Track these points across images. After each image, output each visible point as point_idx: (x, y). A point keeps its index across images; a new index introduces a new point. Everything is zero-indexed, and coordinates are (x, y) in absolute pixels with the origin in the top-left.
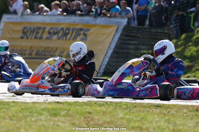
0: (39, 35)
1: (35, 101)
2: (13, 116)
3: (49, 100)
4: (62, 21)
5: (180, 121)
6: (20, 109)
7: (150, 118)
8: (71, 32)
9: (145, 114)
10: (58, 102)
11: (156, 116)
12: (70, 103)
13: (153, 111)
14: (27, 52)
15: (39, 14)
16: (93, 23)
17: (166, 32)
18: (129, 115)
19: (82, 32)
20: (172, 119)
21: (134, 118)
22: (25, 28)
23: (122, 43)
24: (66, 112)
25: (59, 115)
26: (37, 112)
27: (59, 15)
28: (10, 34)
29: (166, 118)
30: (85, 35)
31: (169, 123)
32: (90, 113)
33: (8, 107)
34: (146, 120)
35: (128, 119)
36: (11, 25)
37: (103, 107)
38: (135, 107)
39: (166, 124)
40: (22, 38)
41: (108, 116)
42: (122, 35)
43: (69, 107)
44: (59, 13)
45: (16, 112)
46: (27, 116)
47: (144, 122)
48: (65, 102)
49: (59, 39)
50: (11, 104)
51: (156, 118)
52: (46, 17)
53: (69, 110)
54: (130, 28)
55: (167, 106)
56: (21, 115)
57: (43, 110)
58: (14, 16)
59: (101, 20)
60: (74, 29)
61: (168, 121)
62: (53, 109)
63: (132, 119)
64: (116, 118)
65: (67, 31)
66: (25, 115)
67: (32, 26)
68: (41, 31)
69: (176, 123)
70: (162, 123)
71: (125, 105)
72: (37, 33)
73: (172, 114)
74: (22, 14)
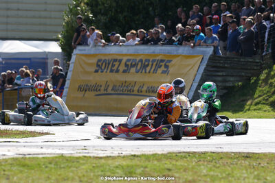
0: (115, 68)
1: (109, 155)
2: (84, 176)
3: (124, 153)
4: (141, 52)
5: (271, 176)
6: (91, 167)
7: (237, 173)
8: (151, 63)
9: (232, 169)
10: (134, 156)
11: (244, 171)
12: (148, 155)
13: (241, 163)
14: (103, 88)
15: (115, 44)
16: (175, 53)
17: (258, 61)
18: (214, 170)
19: (163, 64)
20: (263, 174)
21: (219, 174)
22: (99, 61)
23: (208, 75)
24: (142, 169)
25: (135, 173)
26: (110, 170)
27: (136, 45)
28: (83, 68)
29: (256, 173)
30: (167, 66)
31: (258, 179)
32: (169, 170)
33: (77, 165)
34: (233, 177)
35: (212, 176)
36: (83, 58)
37: (185, 159)
38: (221, 158)
39: (256, 181)
40: (96, 71)
41: (190, 173)
42: (207, 65)
43: (147, 163)
44: (137, 42)
45: (87, 171)
46: (99, 175)
47: (230, 178)
48: (143, 155)
49: (137, 72)
50: (81, 161)
51: (244, 173)
52: (123, 47)
53: (146, 167)
54: (217, 58)
55: (257, 156)
56: (92, 174)
57: (117, 167)
58: (87, 48)
59: (183, 50)
60: (154, 61)
61: (258, 177)
62: (128, 166)
63: (217, 175)
64: (199, 176)
65: (146, 63)
66: (96, 174)
67: (107, 58)
68: (117, 64)
69: (266, 179)
70: (251, 181)
71: (209, 156)
72: (113, 66)
73: (263, 167)
74: (95, 45)
